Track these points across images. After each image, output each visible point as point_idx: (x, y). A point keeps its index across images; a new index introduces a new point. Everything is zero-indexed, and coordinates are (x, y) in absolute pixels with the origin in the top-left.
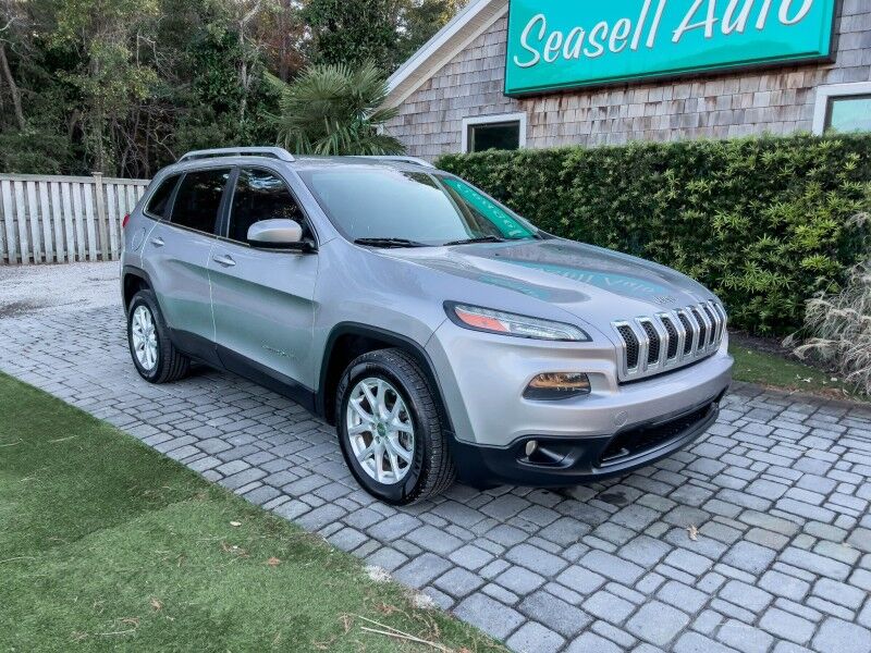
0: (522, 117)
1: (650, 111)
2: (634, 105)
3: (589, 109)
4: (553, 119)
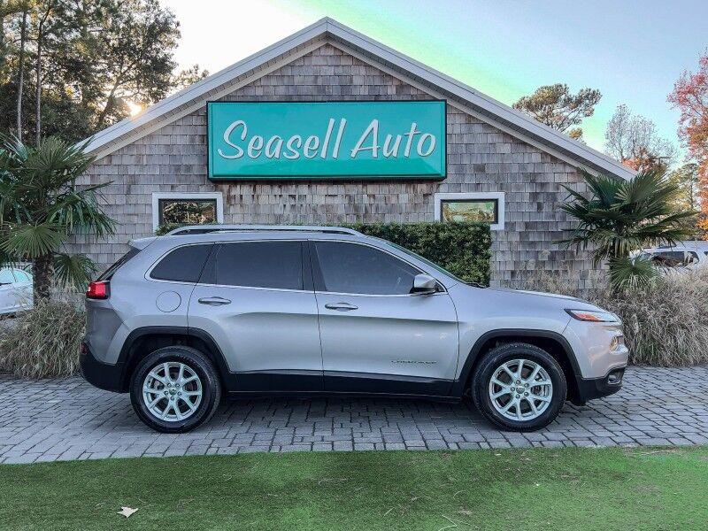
0: (219, 197)
1: (330, 201)
2: (316, 196)
3: (280, 196)
4: (247, 200)
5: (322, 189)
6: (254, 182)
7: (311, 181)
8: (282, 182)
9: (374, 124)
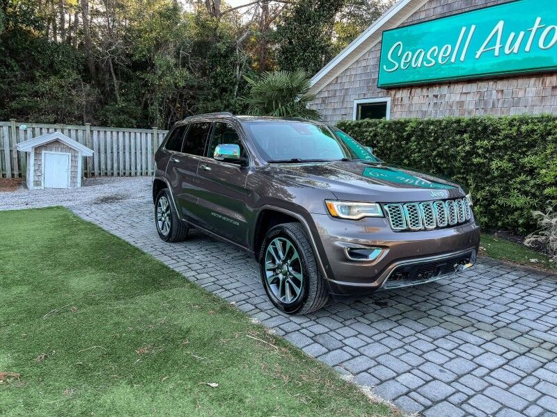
0: (388, 100)
1: (464, 98)
2: (453, 95)
3: (428, 96)
4: (406, 101)
5: (458, 88)
6: (410, 86)
7: (450, 82)
8: (429, 85)
9: (500, 25)
